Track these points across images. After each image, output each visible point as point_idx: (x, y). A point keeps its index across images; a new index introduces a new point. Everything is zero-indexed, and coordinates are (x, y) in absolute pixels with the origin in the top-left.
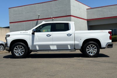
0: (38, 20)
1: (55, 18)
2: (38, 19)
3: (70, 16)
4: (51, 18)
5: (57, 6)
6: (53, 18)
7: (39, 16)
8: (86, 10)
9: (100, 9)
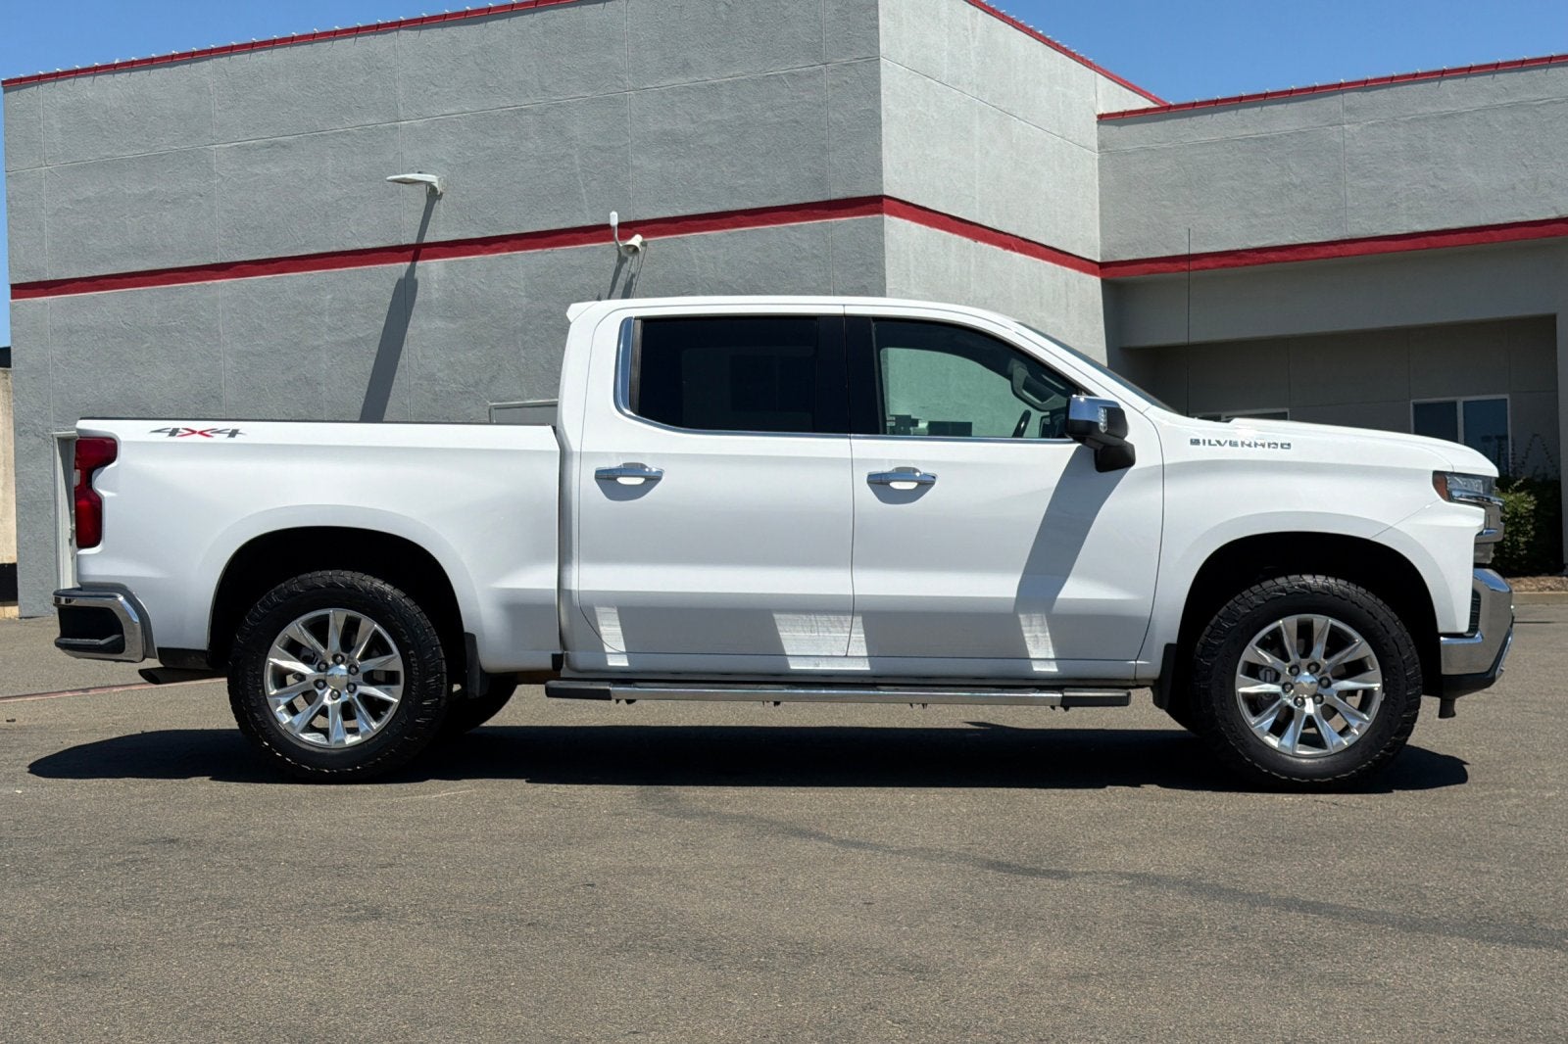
0: (417, 251)
1: (651, 227)
2: (410, 239)
3: (875, 204)
4: (600, 232)
5: (686, 67)
6: (628, 228)
7: (433, 194)
8: (1091, 132)
9: (1286, 119)
